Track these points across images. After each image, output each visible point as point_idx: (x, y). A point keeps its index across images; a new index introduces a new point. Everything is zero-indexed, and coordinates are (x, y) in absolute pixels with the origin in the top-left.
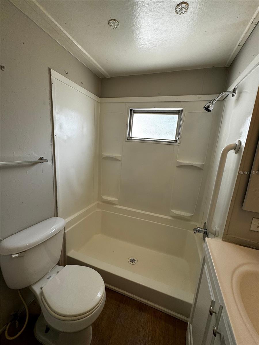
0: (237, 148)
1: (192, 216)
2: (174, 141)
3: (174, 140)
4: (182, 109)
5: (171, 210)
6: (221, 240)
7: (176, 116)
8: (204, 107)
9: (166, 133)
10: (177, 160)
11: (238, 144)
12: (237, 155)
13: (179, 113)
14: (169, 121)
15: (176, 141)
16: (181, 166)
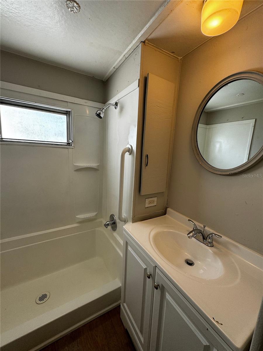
0: (130, 151)
1: (97, 214)
2: (66, 144)
3: (66, 142)
4: (70, 110)
5: (77, 216)
6: (131, 223)
7: (64, 117)
8: (96, 113)
9: (56, 135)
10: (74, 164)
11: (130, 147)
12: (130, 156)
13: (67, 113)
14: (56, 121)
15: (68, 144)
16: (80, 170)
